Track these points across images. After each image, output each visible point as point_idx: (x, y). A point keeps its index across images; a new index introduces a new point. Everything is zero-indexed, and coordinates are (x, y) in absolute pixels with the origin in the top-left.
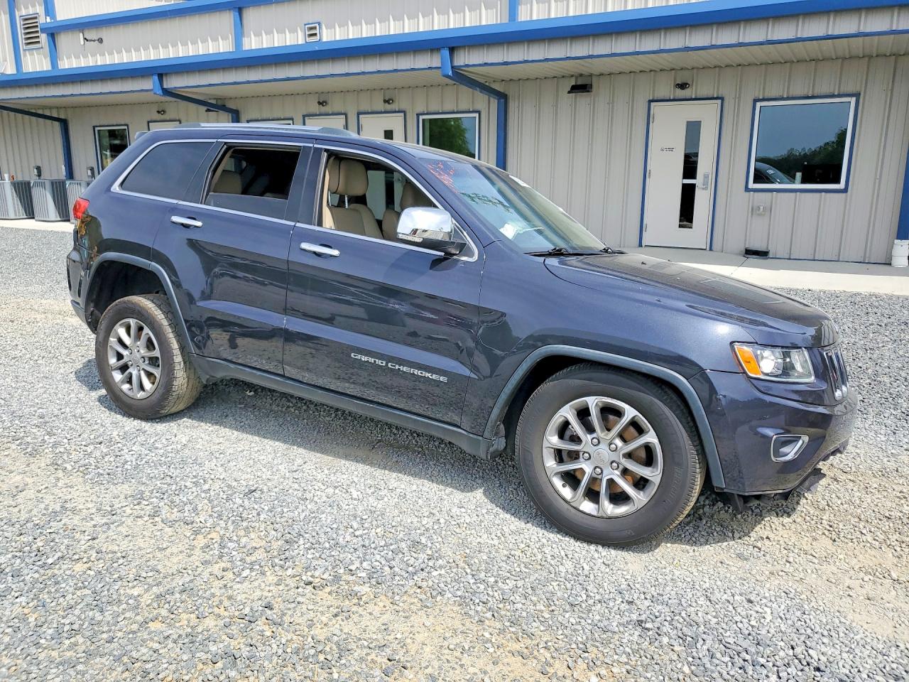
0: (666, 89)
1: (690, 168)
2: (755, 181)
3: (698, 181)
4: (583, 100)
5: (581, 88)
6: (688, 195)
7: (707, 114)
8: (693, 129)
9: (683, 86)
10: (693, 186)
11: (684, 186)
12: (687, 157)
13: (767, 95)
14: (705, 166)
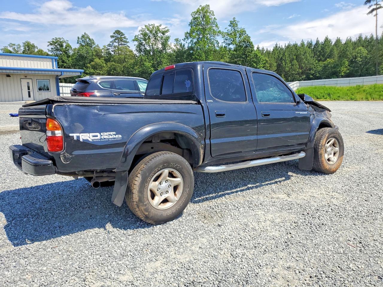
0: (23, 77)
1: (29, 88)
2: (39, 90)
3: (30, 90)
4: (8, 78)
5: (8, 76)
6: (29, 93)
7: (30, 81)
8: (28, 83)
9: (26, 77)
10: (30, 91)
11: (28, 91)
12: (28, 86)
13: (38, 79)
14: (31, 88)
